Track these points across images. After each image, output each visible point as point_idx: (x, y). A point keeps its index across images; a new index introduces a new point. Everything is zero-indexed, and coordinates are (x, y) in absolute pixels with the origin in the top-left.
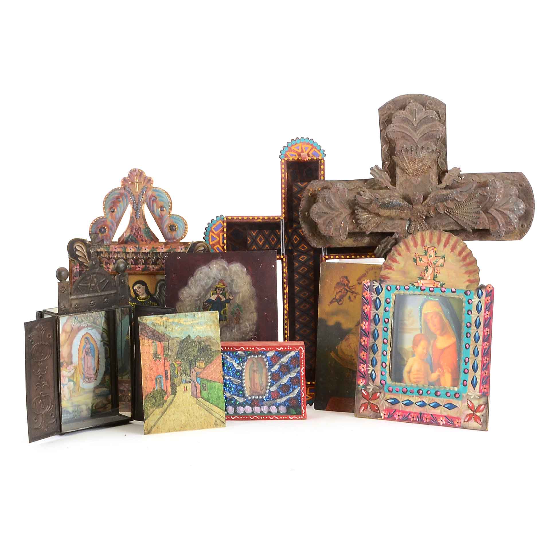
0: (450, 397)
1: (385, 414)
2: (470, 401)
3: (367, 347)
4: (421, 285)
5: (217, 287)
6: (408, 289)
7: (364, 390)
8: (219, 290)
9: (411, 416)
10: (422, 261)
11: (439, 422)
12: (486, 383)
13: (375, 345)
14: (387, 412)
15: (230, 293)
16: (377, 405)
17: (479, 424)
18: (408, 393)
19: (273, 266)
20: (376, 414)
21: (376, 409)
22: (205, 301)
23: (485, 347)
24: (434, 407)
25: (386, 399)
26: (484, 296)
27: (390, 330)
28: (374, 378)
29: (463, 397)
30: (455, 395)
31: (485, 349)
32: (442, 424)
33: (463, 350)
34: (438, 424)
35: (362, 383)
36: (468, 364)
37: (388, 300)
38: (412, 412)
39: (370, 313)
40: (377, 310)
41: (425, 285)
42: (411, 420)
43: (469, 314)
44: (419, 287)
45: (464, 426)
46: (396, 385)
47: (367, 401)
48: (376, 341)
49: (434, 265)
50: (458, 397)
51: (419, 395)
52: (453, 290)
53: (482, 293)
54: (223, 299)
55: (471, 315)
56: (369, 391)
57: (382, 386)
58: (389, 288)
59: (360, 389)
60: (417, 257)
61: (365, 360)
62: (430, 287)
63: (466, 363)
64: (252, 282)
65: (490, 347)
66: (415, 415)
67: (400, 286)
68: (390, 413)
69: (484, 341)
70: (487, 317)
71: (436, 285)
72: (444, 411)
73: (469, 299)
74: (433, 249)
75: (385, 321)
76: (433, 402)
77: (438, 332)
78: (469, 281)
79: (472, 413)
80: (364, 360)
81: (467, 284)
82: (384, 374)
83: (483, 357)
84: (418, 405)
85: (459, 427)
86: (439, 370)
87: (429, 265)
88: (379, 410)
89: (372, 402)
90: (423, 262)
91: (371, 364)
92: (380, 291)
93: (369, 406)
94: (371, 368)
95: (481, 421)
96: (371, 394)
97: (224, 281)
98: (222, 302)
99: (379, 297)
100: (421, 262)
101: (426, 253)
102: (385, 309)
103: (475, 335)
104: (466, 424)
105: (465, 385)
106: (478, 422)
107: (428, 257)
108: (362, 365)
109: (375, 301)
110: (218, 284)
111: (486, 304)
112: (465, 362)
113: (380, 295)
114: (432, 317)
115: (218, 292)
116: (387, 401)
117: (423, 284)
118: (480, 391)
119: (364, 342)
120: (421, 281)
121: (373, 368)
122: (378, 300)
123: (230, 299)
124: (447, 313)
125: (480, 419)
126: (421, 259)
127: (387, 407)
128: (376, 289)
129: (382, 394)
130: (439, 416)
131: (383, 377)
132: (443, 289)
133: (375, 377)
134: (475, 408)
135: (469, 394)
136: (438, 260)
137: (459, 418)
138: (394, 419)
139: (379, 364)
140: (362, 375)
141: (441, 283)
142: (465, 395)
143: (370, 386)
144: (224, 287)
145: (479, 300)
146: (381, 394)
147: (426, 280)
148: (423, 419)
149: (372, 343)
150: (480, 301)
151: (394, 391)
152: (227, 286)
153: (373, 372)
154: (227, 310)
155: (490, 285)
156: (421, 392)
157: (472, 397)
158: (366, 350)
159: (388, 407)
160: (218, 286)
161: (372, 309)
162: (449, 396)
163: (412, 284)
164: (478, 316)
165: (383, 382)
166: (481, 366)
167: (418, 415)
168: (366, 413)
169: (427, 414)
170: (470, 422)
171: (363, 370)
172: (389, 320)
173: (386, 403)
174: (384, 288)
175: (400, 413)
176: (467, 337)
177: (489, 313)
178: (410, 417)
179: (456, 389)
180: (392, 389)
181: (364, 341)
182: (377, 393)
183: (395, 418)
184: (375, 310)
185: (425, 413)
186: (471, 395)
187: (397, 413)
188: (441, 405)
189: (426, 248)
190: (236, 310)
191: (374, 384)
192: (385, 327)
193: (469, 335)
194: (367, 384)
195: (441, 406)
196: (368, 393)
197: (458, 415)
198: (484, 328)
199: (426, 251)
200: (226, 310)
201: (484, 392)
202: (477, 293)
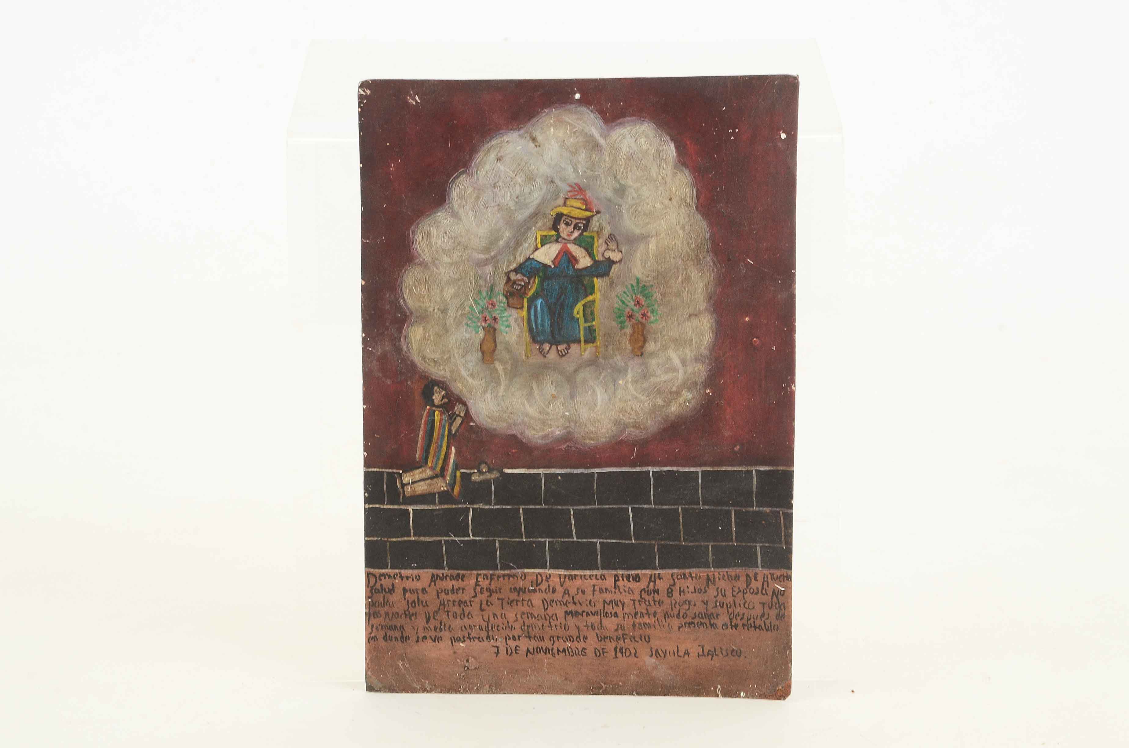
5: (559, 216)
8: (567, 224)
15: (612, 237)
19: (783, 136)
22: (514, 266)
54: (584, 262)
64: (698, 196)
97: (589, 194)
98: (581, 270)
110: (565, 204)
115: (564, 235)
123: (611, 263)
144: (589, 214)
152: (598, 212)
154: (597, 305)
160: (565, 211)
190: (632, 304)
200: (593, 302)
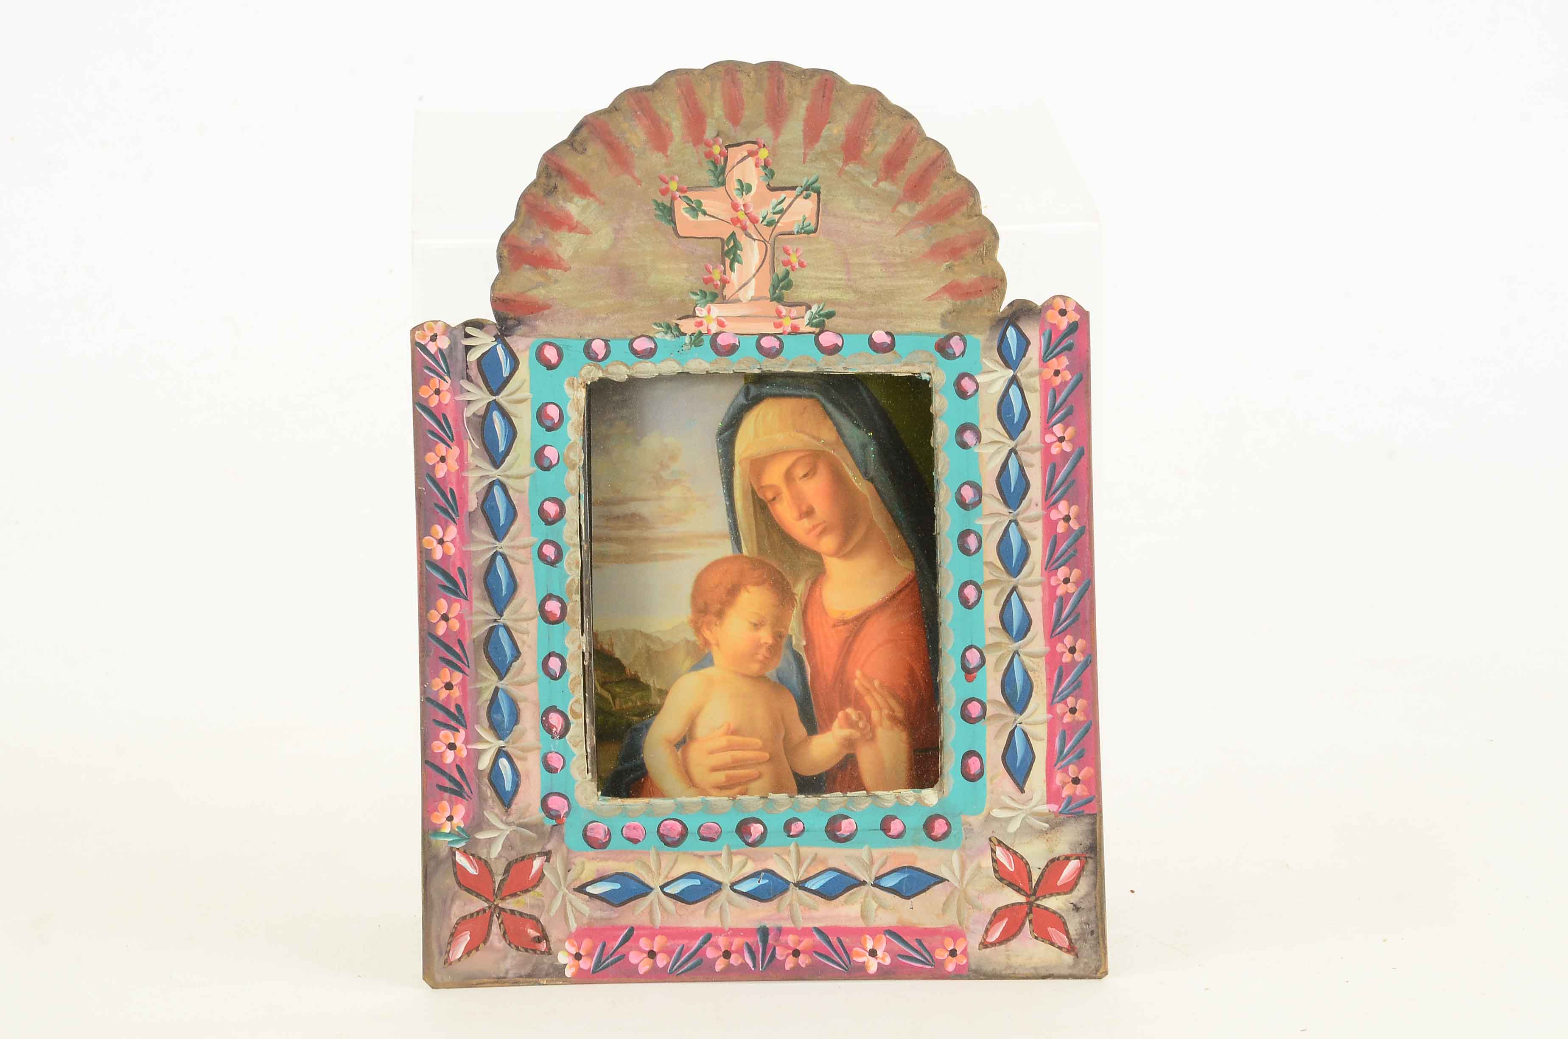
0: (907, 837)
1: (578, 957)
2: (1008, 849)
3: (460, 643)
4: (714, 328)
6: (649, 354)
7: (465, 852)
9: (717, 947)
10: (705, 213)
11: (860, 960)
12: (1080, 756)
13: (502, 633)
14: (587, 944)
16: (532, 917)
17: (1060, 948)
18: (689, 839)
20: (535, 958)
21: (533, 933)
23: (1060, 592)
24: (828, 893)
25: (578, 884)
26: (1034, 352)
27: (573, 556)
28: (508, 787)
29: (970, 830)
30: (928, 826)
31: (1063, 600)
32: (873, 967)
33: (951, 613)
34: (858, 973)
35: (450, 818)
36: (979, 674)
37: (552, 411)
38: (720, 931)
39: (462, 481)
40: (496, 465)
41: (732, 327)
42: (720, 965)
43: (964, 445)
44: (707, 340)
45: (988, 968)
46: (624, 810)
47: (486, 905)
48: (506, 614)
49: (766, 232)
50: (945, 835)
51: (748, 844)
52: (880, 337)
53: (1024, 343)
55: (976, 449)
56: (489, 853)
57: (554, 822)
58: (551, 354)
59: (444, 852)
60: (673, 199)
61: (458, 707)
62: (763, 335)
63: (969, 673)
65: (1087, 586)
66: (737, 942)
67: (606, 342)
68: (604, 946)
69: (1050, 566)
70: (1063, 451)
71: (787, 323)
72: (881, 906)
73: (962, 376)
74: (751, 154)
75: (542, 512)
76: (821, 869)
77: (827, 544)
78: (953, 289)
79: (1022, 899)
80: (453, 709)
81: (946, 304)
82: (556, 762)
83: (1053, 634)
84: (747, 894)
85: (962, 973)
86: (847, 717)
87: (744, 228)
88: (544, 937)
89: (510, 904)
90: (707, 218)
91: (486, 723)
92: (506, 373)
93: (495, 929)
94: (490, 744)
95: (1072, 932)
96: (499, 869)
99: (501, 398)
100: (701, 217)
101: (720, 173)
102: (539, 458)
103: (1002, 538)
104: (997, 957)
105: (970, 777)
106: (1055, 939)
107: (735, 194)
108: (444, 733)
109: (483, 423)
111: (1050, 391)
112: (965, 668)
113: (503, 393)
114: (789, 476)
116: (581, 889)
117: (721, 324)
118: (1053, 796)
119: (443, 623)
120: (709, 311)
121: (502, 743)
122: (496, 416)
124: (864, 447)
125: (1065, 924)
126: (699, 203)
127: (585, 921)
128: (479, 361)
129: (557, 861)
130: (859, 932)
131: (557, 782)
132: (827, 339)
133: (516, 785)
134: (1035, 877)
135: (997, 813)
136: (784, 205)
137: (956, 934)
138: (631, 975)
139: (529, 719)
140: (448, 784)
141: (814, 309)
142: (975, 821)
143: (492, 827)
145: (1010, 373)
146: (548, 860)
147: (738, 301)
148: (779, 956)
149: (488, 621)
150: (1014, 380)
151: (617, 841)
153: (503, 762)
155: (1065, 298)
156: (756, 830)
157: (1013, 827)
158: (460, 659)
159: (591, 918)
161: (471, 460)
162: (899, 836)
163: (669, 327)
164: (1013, 451)
165: (555, 803)
166: (1049, 680)
167: (750, 941)
168: (482, 960)
169: (793, 931)
170: (1014, 944)
171: (449, 757)
172: (567, 504)
173: (580, 902)
174: (526, 359)
175: (658, 939)
176: (965, 550)
177: (1070, 431)
178: (710, 953)
179: (930, 796)
180: (609, 833)
181: (445, 618)
182: (532, 857)
183: (636, 966)
184: (486, 465)
185: (788, 924)
186: (1009, 820)
187: (644, 943)
188: (862, 878)
189: (716, 150)
191: (511, 819)
192: (547, 542)
193: (972, 542)
194: (476, 823)
195: (864, 883)
196: (484, 864)
197: (950, 919)
198: (1050, 503)
199: (715, 164)
201: (1071, 799)
202: (995, 344)
